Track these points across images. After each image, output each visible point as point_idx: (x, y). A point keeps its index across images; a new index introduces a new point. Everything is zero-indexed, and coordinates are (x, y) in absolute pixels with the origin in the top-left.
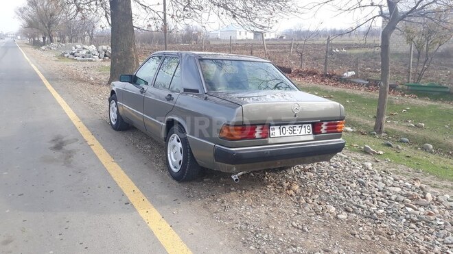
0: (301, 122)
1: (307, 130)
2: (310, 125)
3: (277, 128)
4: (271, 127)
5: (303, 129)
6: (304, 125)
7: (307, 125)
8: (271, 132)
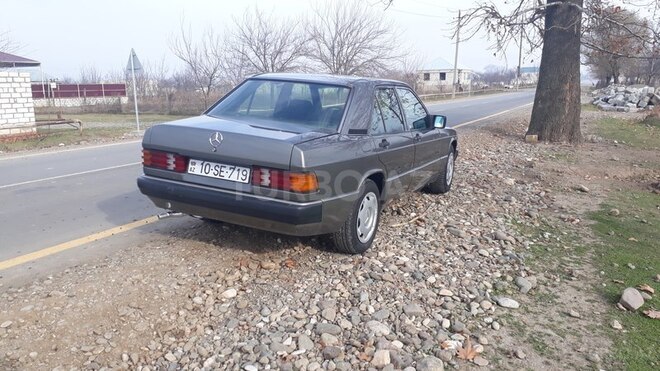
0: (235, 163)
1: (241, 175)
2: (248, 170)
3: (199, 163)
4: (191, 161)
5: (236, 172)
6: (237, 168)
7: (242, 169)
8: (190, 166)
